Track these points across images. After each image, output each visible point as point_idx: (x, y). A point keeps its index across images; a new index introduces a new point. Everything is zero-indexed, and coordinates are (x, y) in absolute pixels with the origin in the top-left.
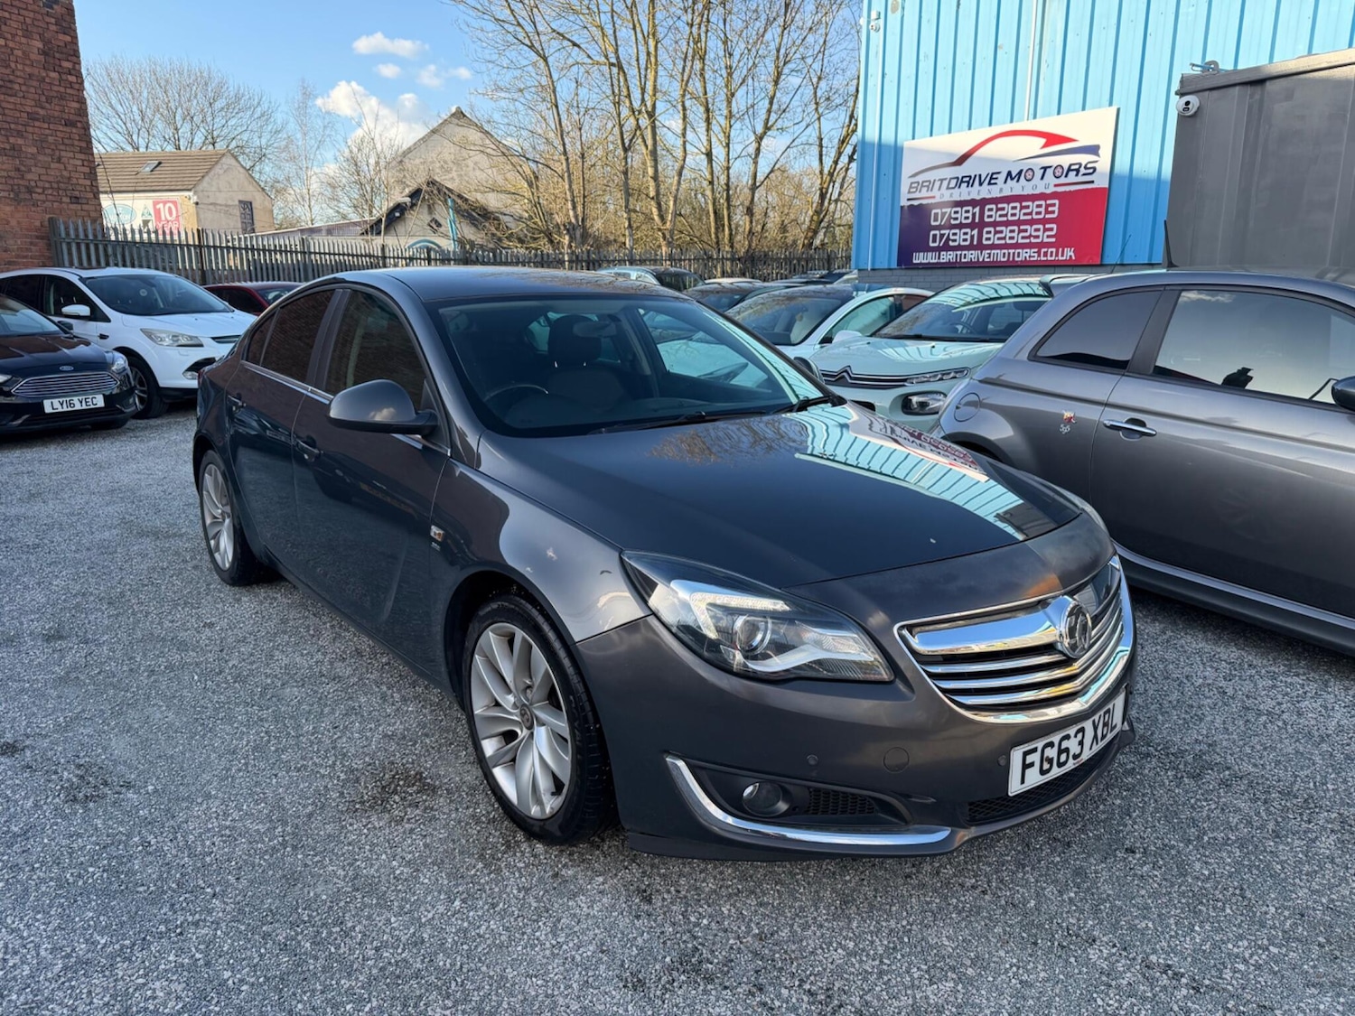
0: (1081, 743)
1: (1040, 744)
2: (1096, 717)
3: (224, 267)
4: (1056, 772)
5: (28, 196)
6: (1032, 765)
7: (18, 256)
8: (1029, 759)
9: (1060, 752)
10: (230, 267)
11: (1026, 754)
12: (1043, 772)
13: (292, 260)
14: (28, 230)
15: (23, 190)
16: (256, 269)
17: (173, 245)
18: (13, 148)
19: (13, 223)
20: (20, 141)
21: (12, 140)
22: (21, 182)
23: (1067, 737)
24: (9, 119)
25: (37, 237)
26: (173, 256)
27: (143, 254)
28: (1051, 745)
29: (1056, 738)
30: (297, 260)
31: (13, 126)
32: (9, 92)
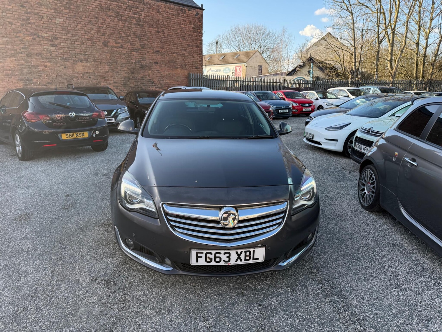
0: (229, 257)
1: (205, 252)
2: (239, 252)
3: (233, 87)
4: (213, 263)
5: (185, 67)
6: (201, 257)
7: (180, 83)
8: (199, 255)
9: (216, 257)
10: (235, 86)
11: (197, 253)
12: (206, 261)
13: (254, 84)
14: (184, 76)
15: (184, 65)
16: (242, 87)
17: (220, 80)
18: (183, 54)
19: (180, 74)
20: (185, 52)
21: (183, 52)
22: (184, 63)
23: (220, 253)
24: (183, 47)
25: (186, 78)
26: (219, 83)
27: (211, 82)
28: (211, 254)
29: (214, 252)
30: (255, 84)
31: (184, 48)
32: (184, 39)
